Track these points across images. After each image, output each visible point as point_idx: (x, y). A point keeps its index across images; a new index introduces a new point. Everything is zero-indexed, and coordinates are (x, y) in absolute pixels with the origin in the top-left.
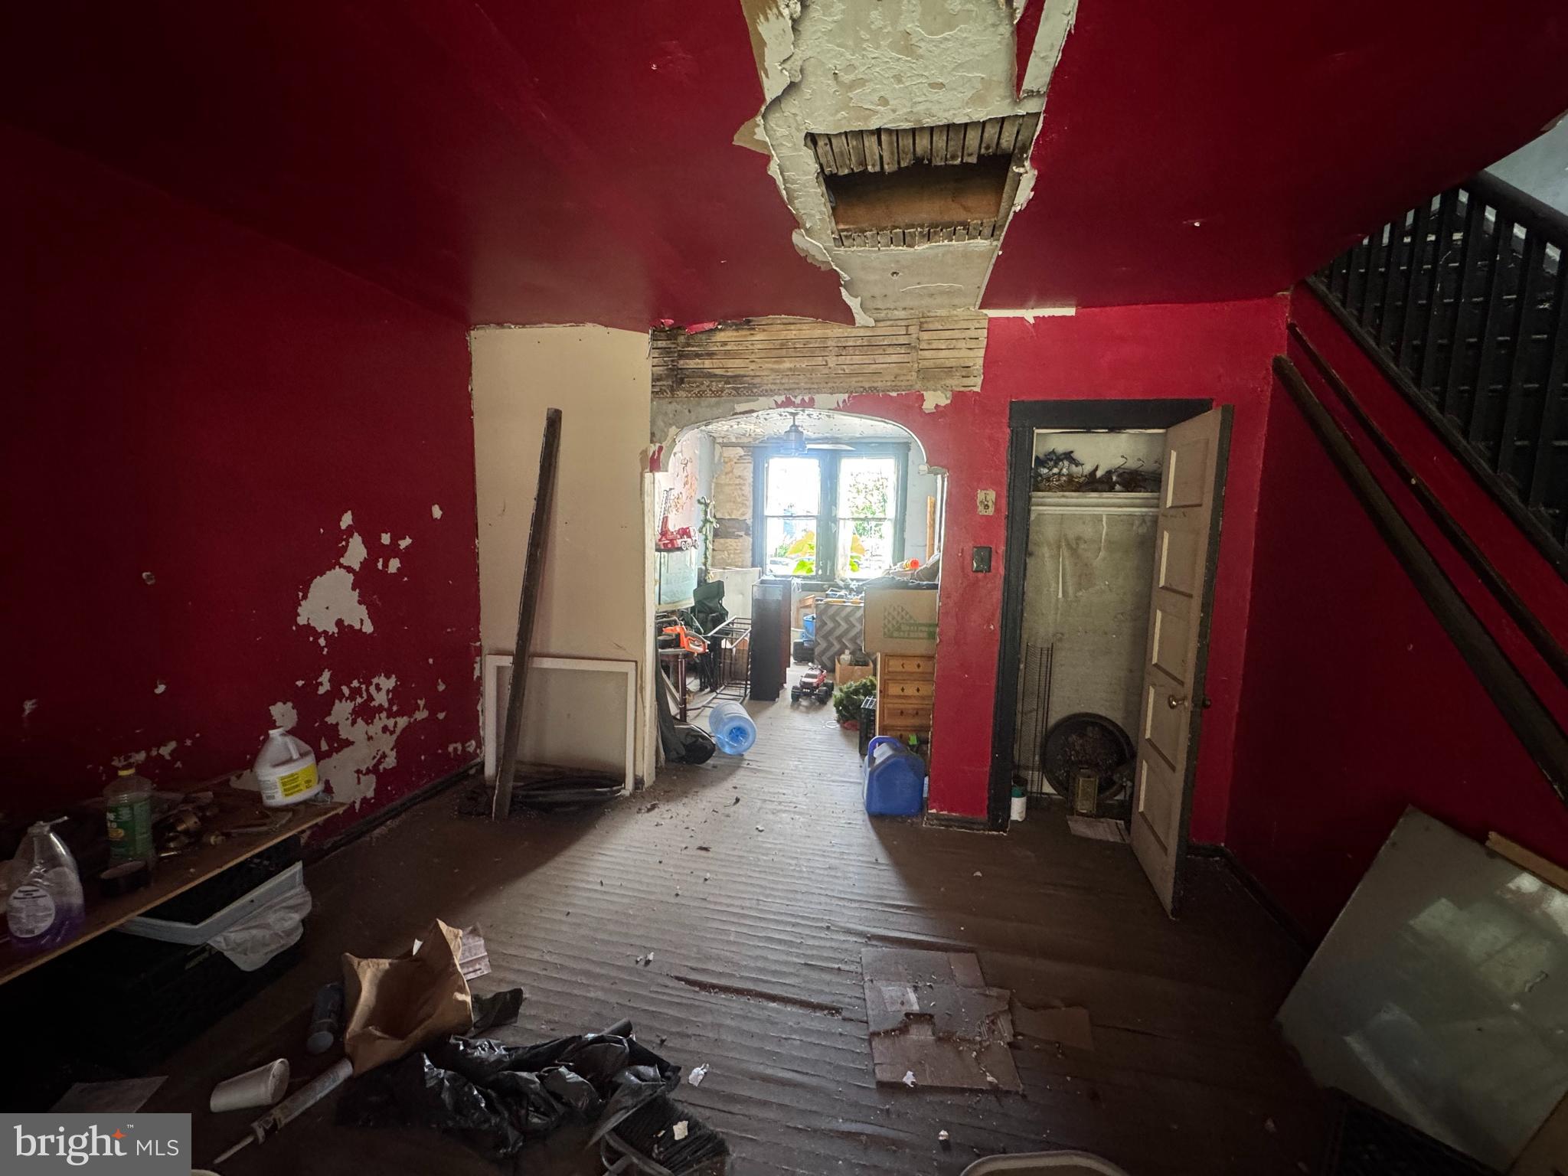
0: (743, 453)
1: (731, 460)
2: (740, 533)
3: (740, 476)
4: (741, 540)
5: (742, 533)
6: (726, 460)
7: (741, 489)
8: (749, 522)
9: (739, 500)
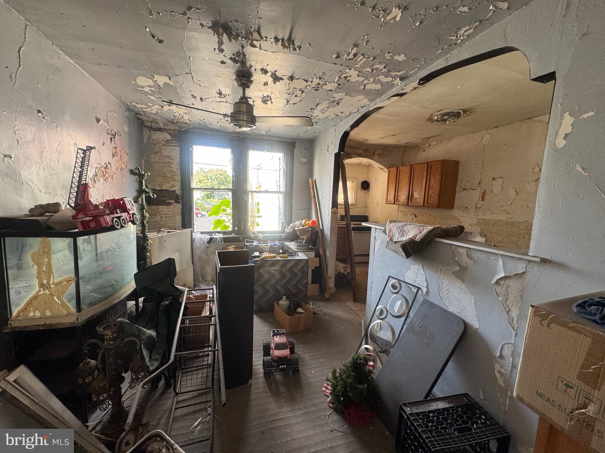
0: (169, 137)
1: (159, 142)
2: (171, 201)
3: (168, 156)
4: (172, 206)
5: (172, 201)
6: (155, 142)
7: (169, 166)
8: (178, 192)
9: (169, 175)
